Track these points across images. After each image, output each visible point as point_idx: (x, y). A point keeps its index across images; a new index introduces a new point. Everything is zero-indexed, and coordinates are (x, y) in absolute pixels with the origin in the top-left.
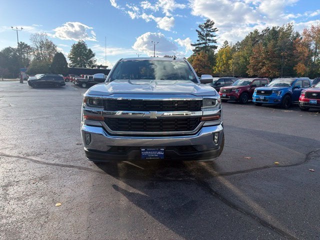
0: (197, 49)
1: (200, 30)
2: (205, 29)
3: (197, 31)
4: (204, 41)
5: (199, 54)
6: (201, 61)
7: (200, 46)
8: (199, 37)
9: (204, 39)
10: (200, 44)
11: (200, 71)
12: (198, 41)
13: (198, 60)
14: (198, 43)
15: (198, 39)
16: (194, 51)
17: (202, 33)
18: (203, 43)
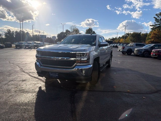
0: (154, 28)
1: (156, 17)
2: (160, 16)
3: (154, 17)
4: (159, 23)
5: (155, 31)
6: (156, 34)
7: (156, 26)
8: (155, 21)
9: (159, 22)
10: (156, 25)
11: (155, 40)
12: (155, 23)
13: (155, 34)
14: (155, 24)
15: (155, 22)
16: (152, 29)
17: (158, 18)
18: (158, 24)
